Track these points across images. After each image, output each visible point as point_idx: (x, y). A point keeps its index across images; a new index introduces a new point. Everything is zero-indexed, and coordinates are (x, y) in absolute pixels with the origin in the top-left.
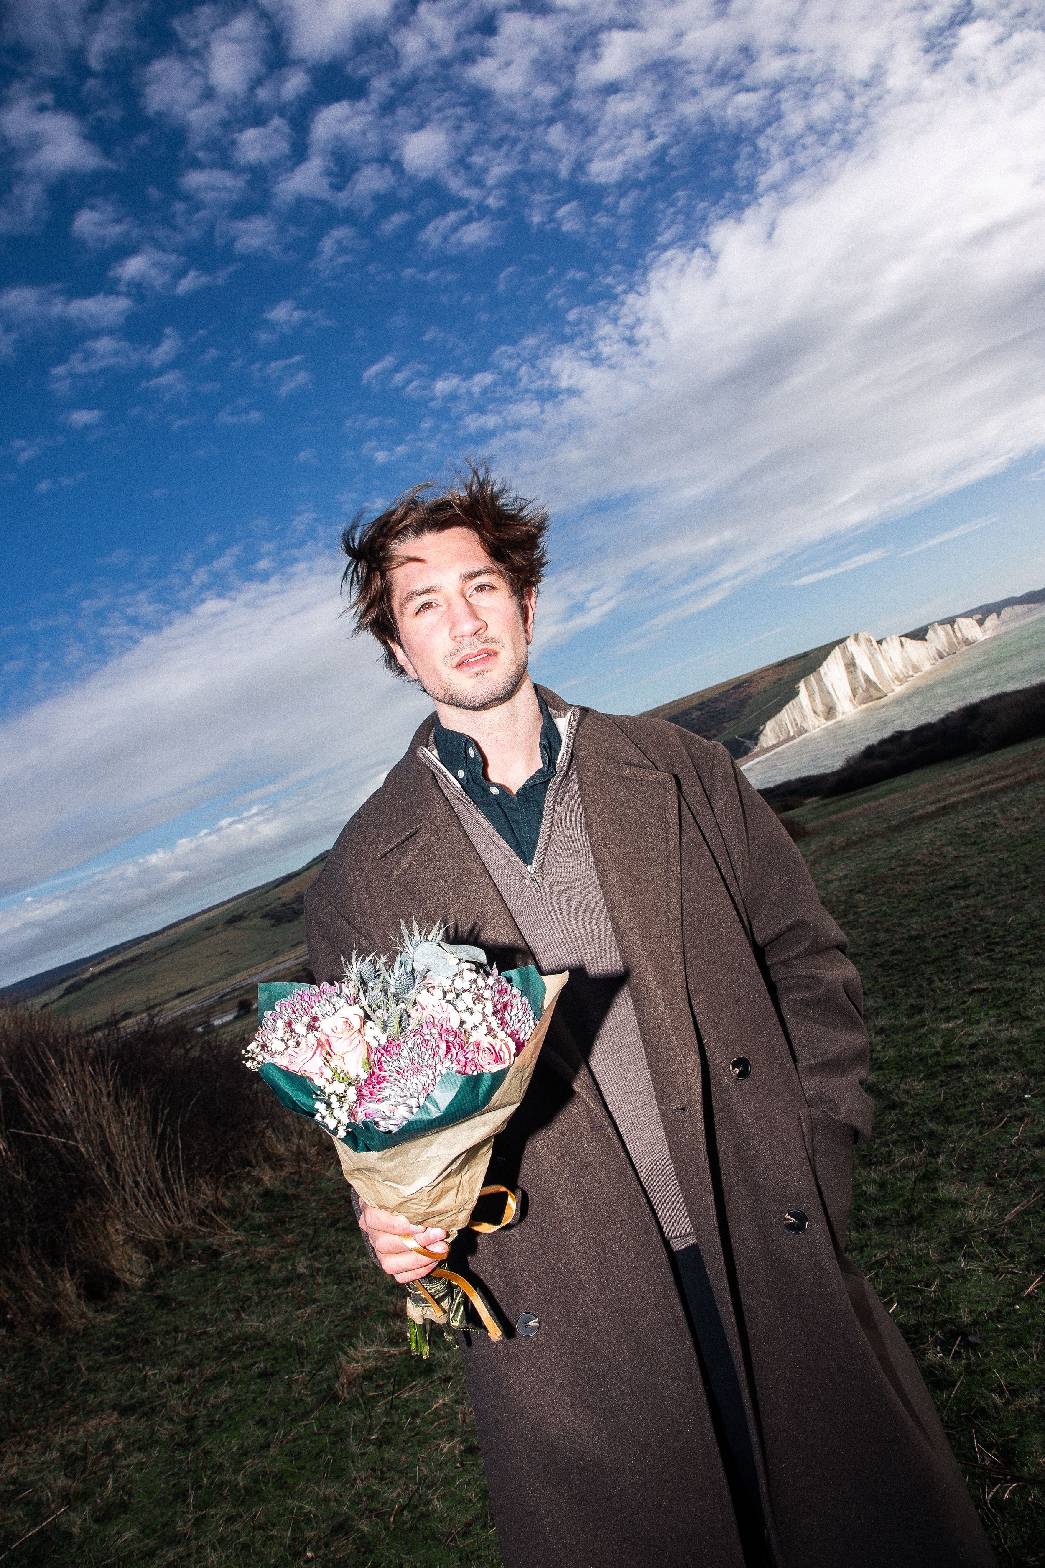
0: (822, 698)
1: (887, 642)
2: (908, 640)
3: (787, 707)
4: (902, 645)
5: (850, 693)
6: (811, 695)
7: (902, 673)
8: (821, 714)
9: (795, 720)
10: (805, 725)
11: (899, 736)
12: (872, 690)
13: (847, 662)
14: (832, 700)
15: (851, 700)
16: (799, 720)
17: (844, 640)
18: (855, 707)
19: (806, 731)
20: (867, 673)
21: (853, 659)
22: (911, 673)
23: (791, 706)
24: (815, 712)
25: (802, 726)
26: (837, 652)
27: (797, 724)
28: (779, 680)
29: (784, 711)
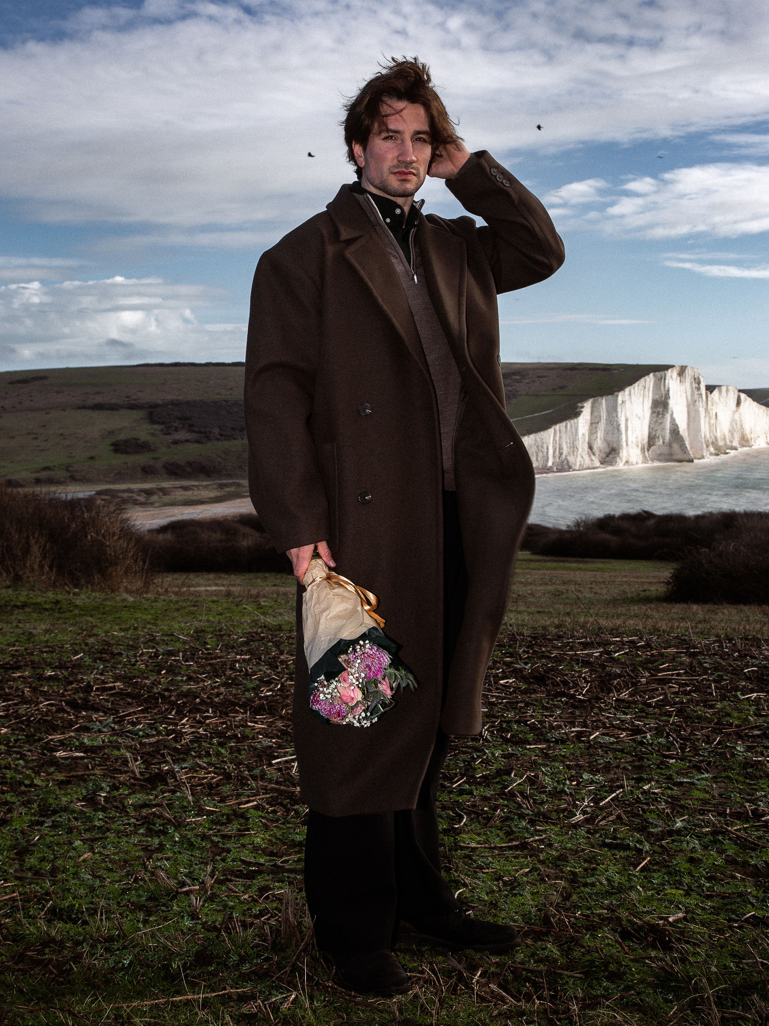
0: (607, 433)
1: (720, 392)
2: (749, 400)
3: (557, 427)
4: (738, 403)
5: (646, 440)
6: (594, 424)
7: (724, 439)
8: (597, 453)
9: (561, 448)
10: (571, 459)
11: (645, 516)
12: (676, 446)
13: (657, 397)
14: (619, 441)
15: (643, 450)
16: (565, 451)
17: (666, 367)
18: (645, 460)
19: (570, 468)
20: (678, 422)
21: (667, 396)
22: (735, 444)
23: (563, 429)
24: (590, 448)
25: (566, 459)
26: (650, 380)
27: (561, 454)
28: (561, 388)
29: (551, 431)
